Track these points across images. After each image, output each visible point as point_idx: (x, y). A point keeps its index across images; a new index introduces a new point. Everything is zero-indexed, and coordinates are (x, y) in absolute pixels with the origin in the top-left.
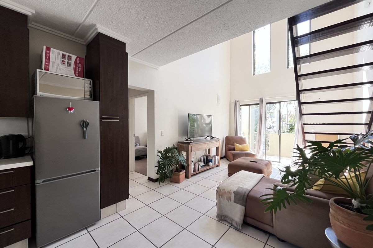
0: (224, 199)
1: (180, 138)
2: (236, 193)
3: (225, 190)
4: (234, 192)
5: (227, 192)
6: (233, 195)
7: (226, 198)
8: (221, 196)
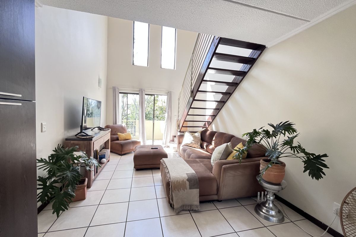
0: (180, 190)
1: (66, 132)
2: (189, 180)
3: (179, 181)
4: (188, 180)
5: (181, 182)
6: (188, 183)
7: (181, 189)
8: (176, 189)
